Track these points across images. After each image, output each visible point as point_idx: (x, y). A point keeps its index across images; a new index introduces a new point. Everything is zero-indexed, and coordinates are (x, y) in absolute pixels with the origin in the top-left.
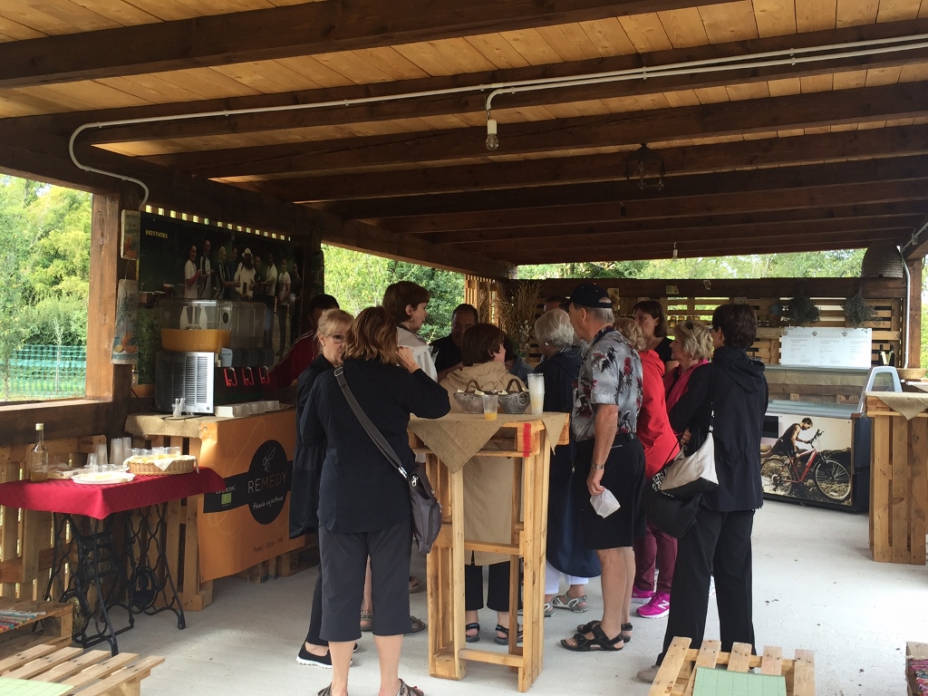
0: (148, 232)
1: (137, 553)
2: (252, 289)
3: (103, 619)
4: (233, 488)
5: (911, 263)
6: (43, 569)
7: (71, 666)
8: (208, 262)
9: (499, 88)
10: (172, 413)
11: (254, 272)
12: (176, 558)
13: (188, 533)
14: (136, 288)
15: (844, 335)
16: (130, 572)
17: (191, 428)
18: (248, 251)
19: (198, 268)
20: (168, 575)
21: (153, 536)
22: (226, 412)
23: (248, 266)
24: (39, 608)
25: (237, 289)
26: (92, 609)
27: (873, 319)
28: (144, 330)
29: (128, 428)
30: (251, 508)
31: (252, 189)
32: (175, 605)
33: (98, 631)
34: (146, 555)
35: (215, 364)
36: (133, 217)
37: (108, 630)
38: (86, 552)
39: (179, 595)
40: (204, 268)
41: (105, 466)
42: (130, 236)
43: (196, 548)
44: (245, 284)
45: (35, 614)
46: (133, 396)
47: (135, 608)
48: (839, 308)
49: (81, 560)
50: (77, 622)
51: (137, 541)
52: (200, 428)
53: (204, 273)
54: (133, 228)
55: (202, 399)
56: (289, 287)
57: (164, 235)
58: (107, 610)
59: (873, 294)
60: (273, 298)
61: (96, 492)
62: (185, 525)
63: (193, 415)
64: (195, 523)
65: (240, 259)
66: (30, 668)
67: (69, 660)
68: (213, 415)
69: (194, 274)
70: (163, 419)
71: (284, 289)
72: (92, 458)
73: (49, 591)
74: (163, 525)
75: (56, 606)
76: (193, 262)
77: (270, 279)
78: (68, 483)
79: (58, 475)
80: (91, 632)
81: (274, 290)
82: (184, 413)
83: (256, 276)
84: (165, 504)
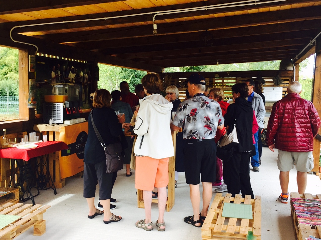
0: (38, 62)
1: (39, 170)
2: (74, 80)
3: (29, 192)
4: (71, 148)
5: (295, 65)
6: (8, 177)
7: (20, 209)
8: (59, 72)
9: (157, 13)
10: (49, 123)
11: (75, 74)
12: (53, 171)
13: (56, 163)
14: (35, 82)
15: (274, 89)
16: (37, 176)
17: (56, 128)
18: (73, 67)
19: (56, 74)
20: (50, 177)
21: (45, 165)
22: (68, 123)
23: (73, 73)
24: (7, 190)
25: (70, 80)
26: (25, 189)
27: (283, 84)
28: (38, 96)
29: (34, 129)
30: (77, 154)
31: (73, 46)
32: (53, 187)
33: (28, 197)
34: (43, 171)
35: (63, 107)
36: (33, 57)
37: (31, 196)
38: (22, 171)
39: (54, 183)
40: (58, 74)
41: (27, 143)
42: (32, 64)
43: (59, 168)
44: (72, 78)
45: (6, 192)
46: (36, 118)
47: (39, 188)
48: (272, 80)
49: (21, 174)
50: (20, 194)
51: (39, 166)
52: (59, 128)
53: (58, 75)
54: (33, 61)
55: (59, 119)
56: (87, 79)
57: (44, 63)
58: (30, 189)
59: (283, 75)
60: (82, 83)
61: (25, 152)
62: (55, 160)
63: (56, 124)
64: (59, 160)
65: (70, 70)
66: (6, 211)
67: (19, 207)
68: (63, 124)
69: (54, 76)
70: (46, 125)
71: (86, 79)
72: (22, 139)
73: (10, 184)
74: (48, 161)
75: (13, 189)
76: (54, 72)
77: (81, 76)
78: (15, 148)
79: (12, 146)
80: (25, 197)
81: (82, 80)
82: (53, 123)
83: (76, 76)
84: (48, 154)
